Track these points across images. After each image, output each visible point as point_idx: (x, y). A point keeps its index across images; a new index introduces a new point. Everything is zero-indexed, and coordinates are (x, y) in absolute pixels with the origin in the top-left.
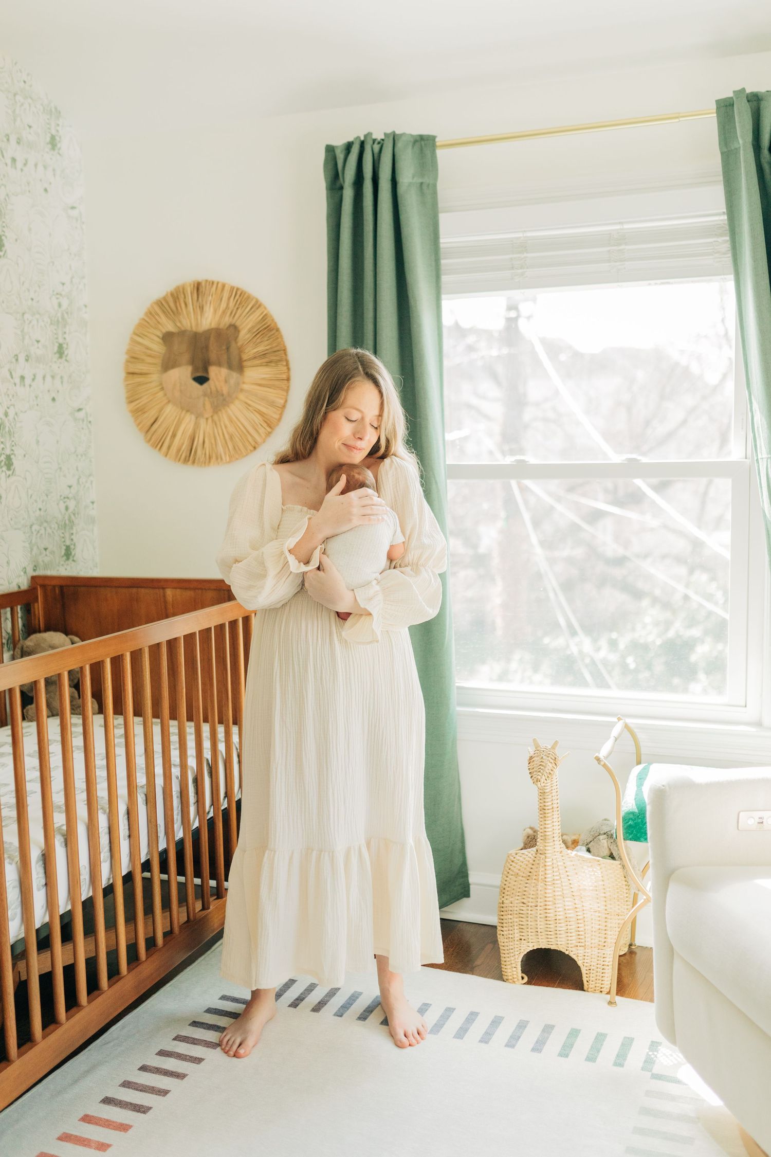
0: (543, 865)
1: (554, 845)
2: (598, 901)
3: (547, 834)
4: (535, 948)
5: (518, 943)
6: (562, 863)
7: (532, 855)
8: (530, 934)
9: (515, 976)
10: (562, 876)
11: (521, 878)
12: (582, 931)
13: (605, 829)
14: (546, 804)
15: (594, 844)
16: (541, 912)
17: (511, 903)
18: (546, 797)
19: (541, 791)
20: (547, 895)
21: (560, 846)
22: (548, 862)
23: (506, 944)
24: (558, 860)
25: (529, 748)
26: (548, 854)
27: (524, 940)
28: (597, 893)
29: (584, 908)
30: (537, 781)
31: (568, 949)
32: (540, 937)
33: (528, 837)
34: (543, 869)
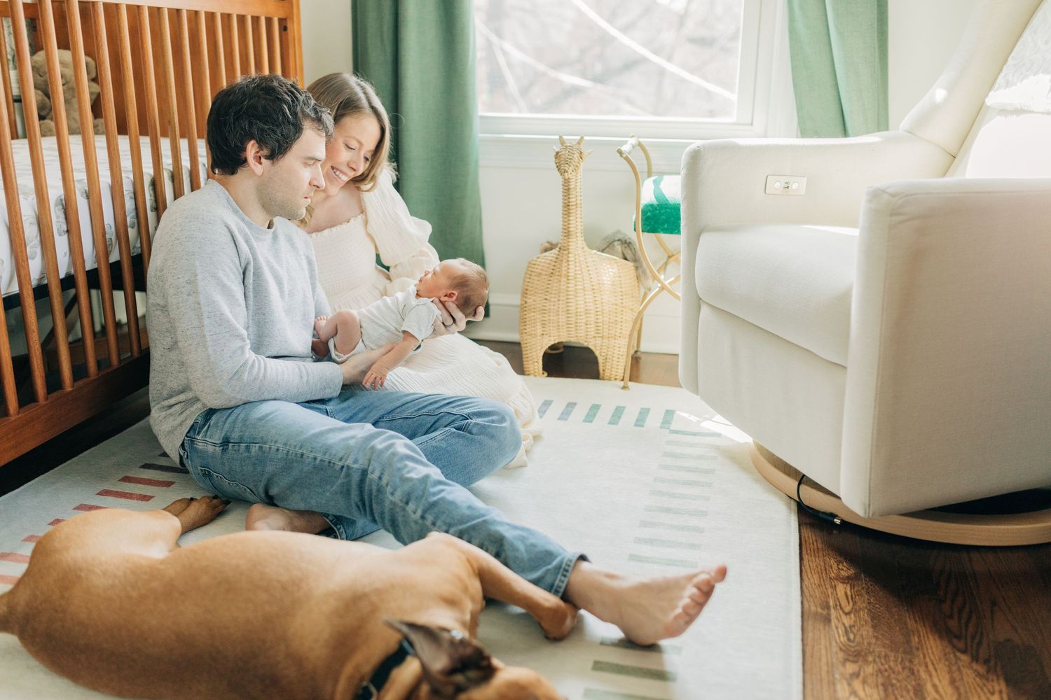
0: (566, 261)
1: (577, 241)
5: (540, 338)
7: (555, 254)
8: (551, 328)
9: (536, 371)
13: (620, 236)
14: (571, 200)
16: (563, 306)
17: (534, 301)
21: (582, 243)
30: (564, 172)
31: (587, 341)
32: (560, 331)
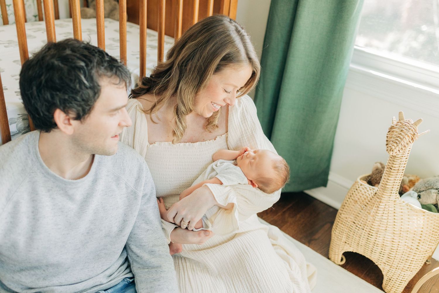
0: (377, 206)
1: (391, 195)
4: (354, 251)
5: (343, 243)
6: (392, 209)
9: (336, 259)
10: (390, 218)
11: (358, 206)
12: (392, 257)
15: (425, 193)
17: (346, 218)
20: (373, 226)
22: (382, 205)
24: (390, 206)
25: (394, 117)
26: (383, 200)
27: (348, 244)
29: (400, 244)
32: (360, 248)
33: (377, 169)
34: (376, 209)
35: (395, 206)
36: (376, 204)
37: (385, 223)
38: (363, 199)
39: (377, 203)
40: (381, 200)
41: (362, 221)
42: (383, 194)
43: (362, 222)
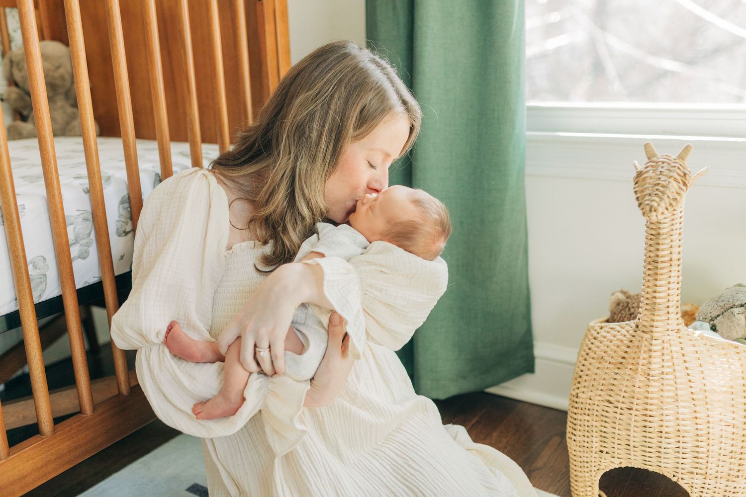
0: (646, 349)
1: (668, 319)
2: (733, 409)
3: (658, 301)
4: (623, 466)
5: (596, 455)
6: (677, 348)
7: (628, 332)
8: (616, 446)
10: (677, 368)
11: (607, 365)
14: (660, 253)
15: (723, 319)
17: (590, 399)
18: (661, 242)
19: (653, 232)
20: (650, 395)
21: (677, 322)
22: (656, 345)
23: (579, 454)
24: (672, 343)
26: (656, 332)
27: (607, 453)
28: (732, 396)
29: (710, 419)
30: (651, 211)
31: (675, 474)
32: (632, 453)
33: (618, 304)
34: (646, 356)
35: (681, 340)
36: (643, 346)
37: (672, 382)
38: (615, 348)
39: (646, 343)
40: (651, 333)
41: (625, 392)
42: (653, 320)
43: (625, 395)
